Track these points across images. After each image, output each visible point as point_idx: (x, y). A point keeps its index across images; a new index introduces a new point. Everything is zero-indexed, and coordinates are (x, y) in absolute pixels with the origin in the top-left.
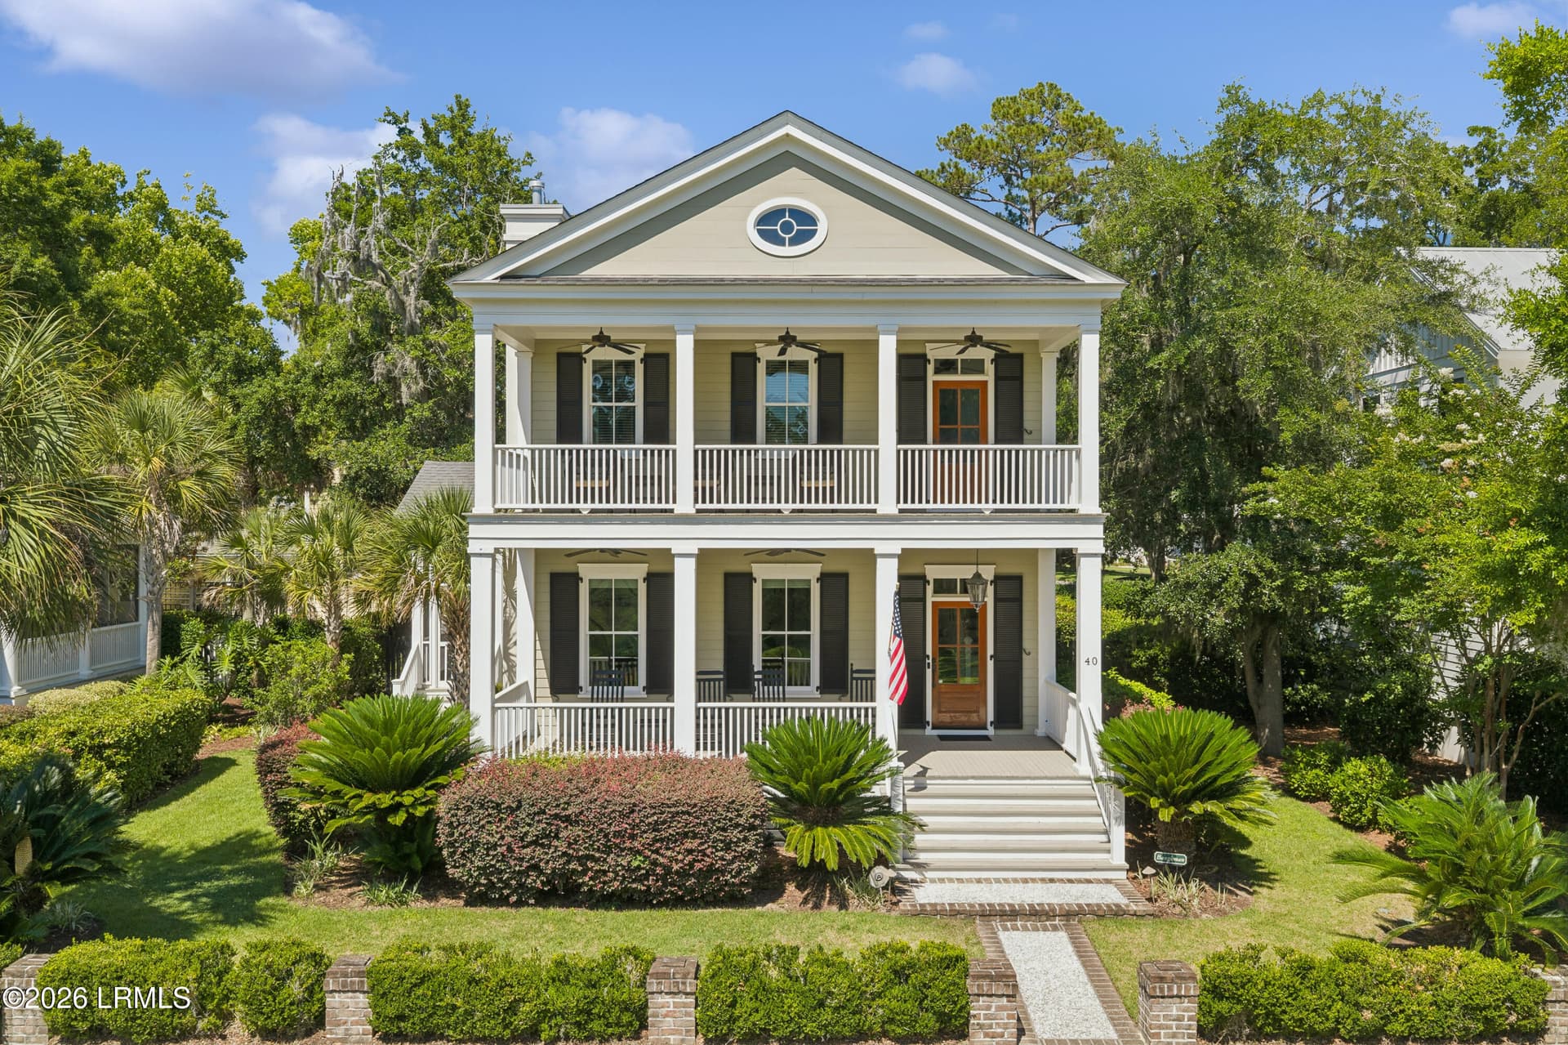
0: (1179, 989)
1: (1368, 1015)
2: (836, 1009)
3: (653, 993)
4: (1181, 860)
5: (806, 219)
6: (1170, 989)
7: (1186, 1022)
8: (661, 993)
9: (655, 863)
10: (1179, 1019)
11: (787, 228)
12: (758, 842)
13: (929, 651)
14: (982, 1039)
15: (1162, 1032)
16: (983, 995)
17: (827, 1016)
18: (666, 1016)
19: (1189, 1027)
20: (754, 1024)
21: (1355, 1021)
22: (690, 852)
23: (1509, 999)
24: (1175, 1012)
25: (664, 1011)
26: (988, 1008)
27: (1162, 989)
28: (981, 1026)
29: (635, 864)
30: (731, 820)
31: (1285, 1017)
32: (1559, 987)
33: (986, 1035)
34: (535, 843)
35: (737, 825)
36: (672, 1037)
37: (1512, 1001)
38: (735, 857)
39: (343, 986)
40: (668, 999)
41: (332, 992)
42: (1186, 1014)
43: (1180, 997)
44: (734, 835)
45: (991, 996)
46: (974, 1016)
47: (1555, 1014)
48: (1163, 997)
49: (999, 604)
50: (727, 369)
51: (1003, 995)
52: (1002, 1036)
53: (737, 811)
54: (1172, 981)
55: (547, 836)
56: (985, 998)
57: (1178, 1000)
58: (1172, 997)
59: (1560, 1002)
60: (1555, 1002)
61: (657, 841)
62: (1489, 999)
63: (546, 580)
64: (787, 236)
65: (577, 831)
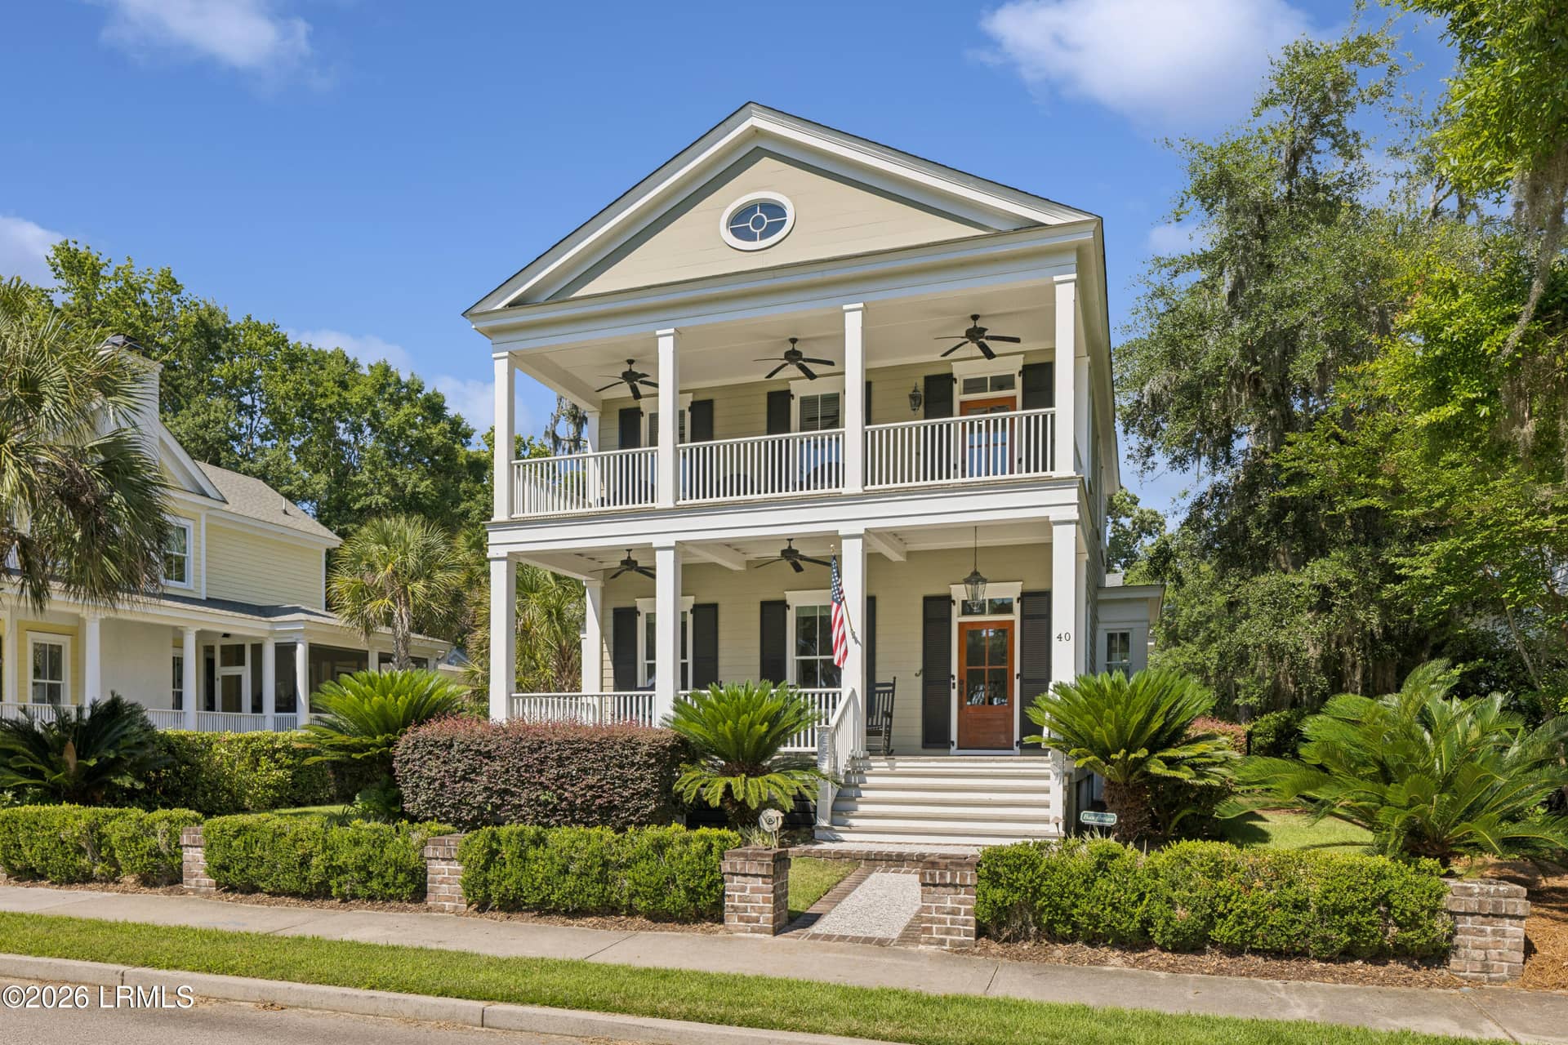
0: (953, 877)
1: (1181, 913)
2: (580, 876)
3: (430, 859)
4: (1111, 819)
5: (774, 210)
6: (942, 876)
7: (962, 917)
8: (437, 859)
9: (561, 798)
10: (954, 912)
11: (758, 223)
12: (654, 781)
13: (955, 671)
14: (736, 923)
15: (934, 926)
16: (737, 874)
17: (570, 882)
18: (442, 882)
19: (966, 923)
20: (507, 890)
21: (1169, 920)
22: (591, 787)
23: (1384, 900)
24: (949, 904)
25: (439, 877)
26: (743, 889)
27: (932, 876)
28: (735, 909)
29: (542, 798)
30: (627, 757)
31: (1075, 911)
32: (1471, 895)
33: (741, 919)
34: (464, 778)
35: (633, 764)
36: (447, 904)
37: (1389, 905)
38: (633, 794)
39: (194, 841)
40: (443, 865)
41: (187, 846)
42: (962, 907)
43: (955, 886)
44: (631, 773)
45: (745, 875)
46: (729, 896)
47: (1466, 932)
48: (935, 885)
49: (1027, 622)
50: (764, 409)
51: (756, 876)
52: (758, 921)
53: (633, 749)
54: (946, 868)
55: (474, 771)
56: (740, 878)
57: (952, 890)
58: (945, 885)
59: (1472, 914)
60: (1465, 914)
61: (562, 777)
62: (1351, 898)
63: (610, 614)
64: (758, 231)
65: (497, 765)
